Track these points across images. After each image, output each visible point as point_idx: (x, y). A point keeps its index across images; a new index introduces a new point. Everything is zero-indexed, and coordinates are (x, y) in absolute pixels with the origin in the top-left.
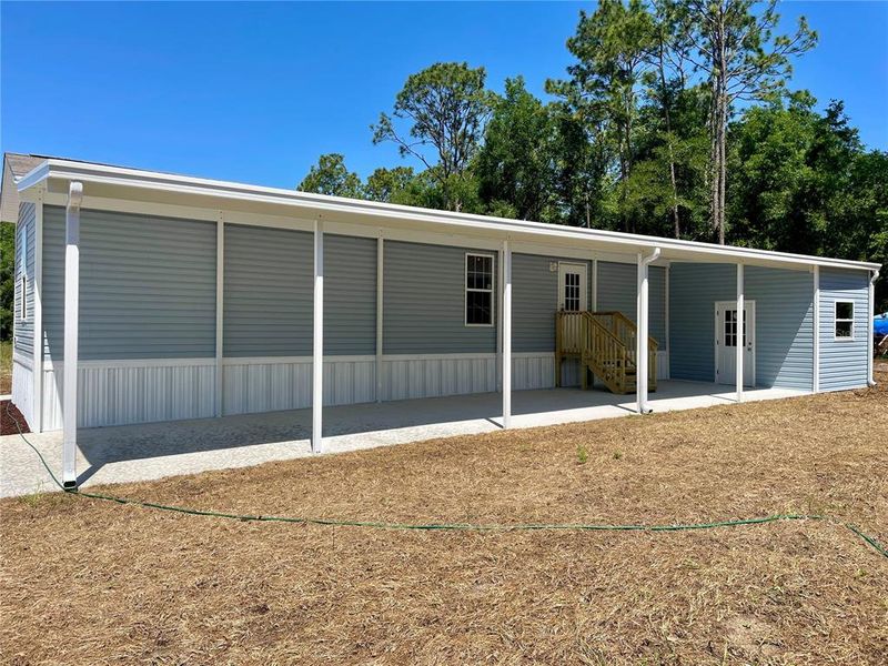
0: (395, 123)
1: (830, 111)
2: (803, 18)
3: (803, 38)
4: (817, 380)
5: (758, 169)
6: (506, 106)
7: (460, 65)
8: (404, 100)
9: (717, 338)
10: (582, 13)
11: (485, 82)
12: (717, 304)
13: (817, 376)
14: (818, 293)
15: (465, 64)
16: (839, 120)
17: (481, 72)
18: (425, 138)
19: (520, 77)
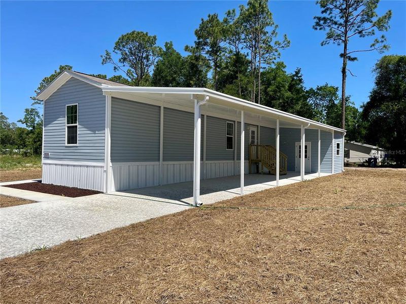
0: (113, 55)
1: (296, 72)
2: (285, 35)
3: (285, 43)
4: (333, 170)
5: (273, 91)
6: (165, 54)
7: (145, 33)
8: (118, 46)
9: (296, 155)
10: (202, 20)
11: (156, 42)
12: (296, 143)
13: (333, 168)
14: (334, 140)
15: (147, 33)
16: (299, 75)
17: (155, 37)
18: (125, 63)
19: (171, 42)
